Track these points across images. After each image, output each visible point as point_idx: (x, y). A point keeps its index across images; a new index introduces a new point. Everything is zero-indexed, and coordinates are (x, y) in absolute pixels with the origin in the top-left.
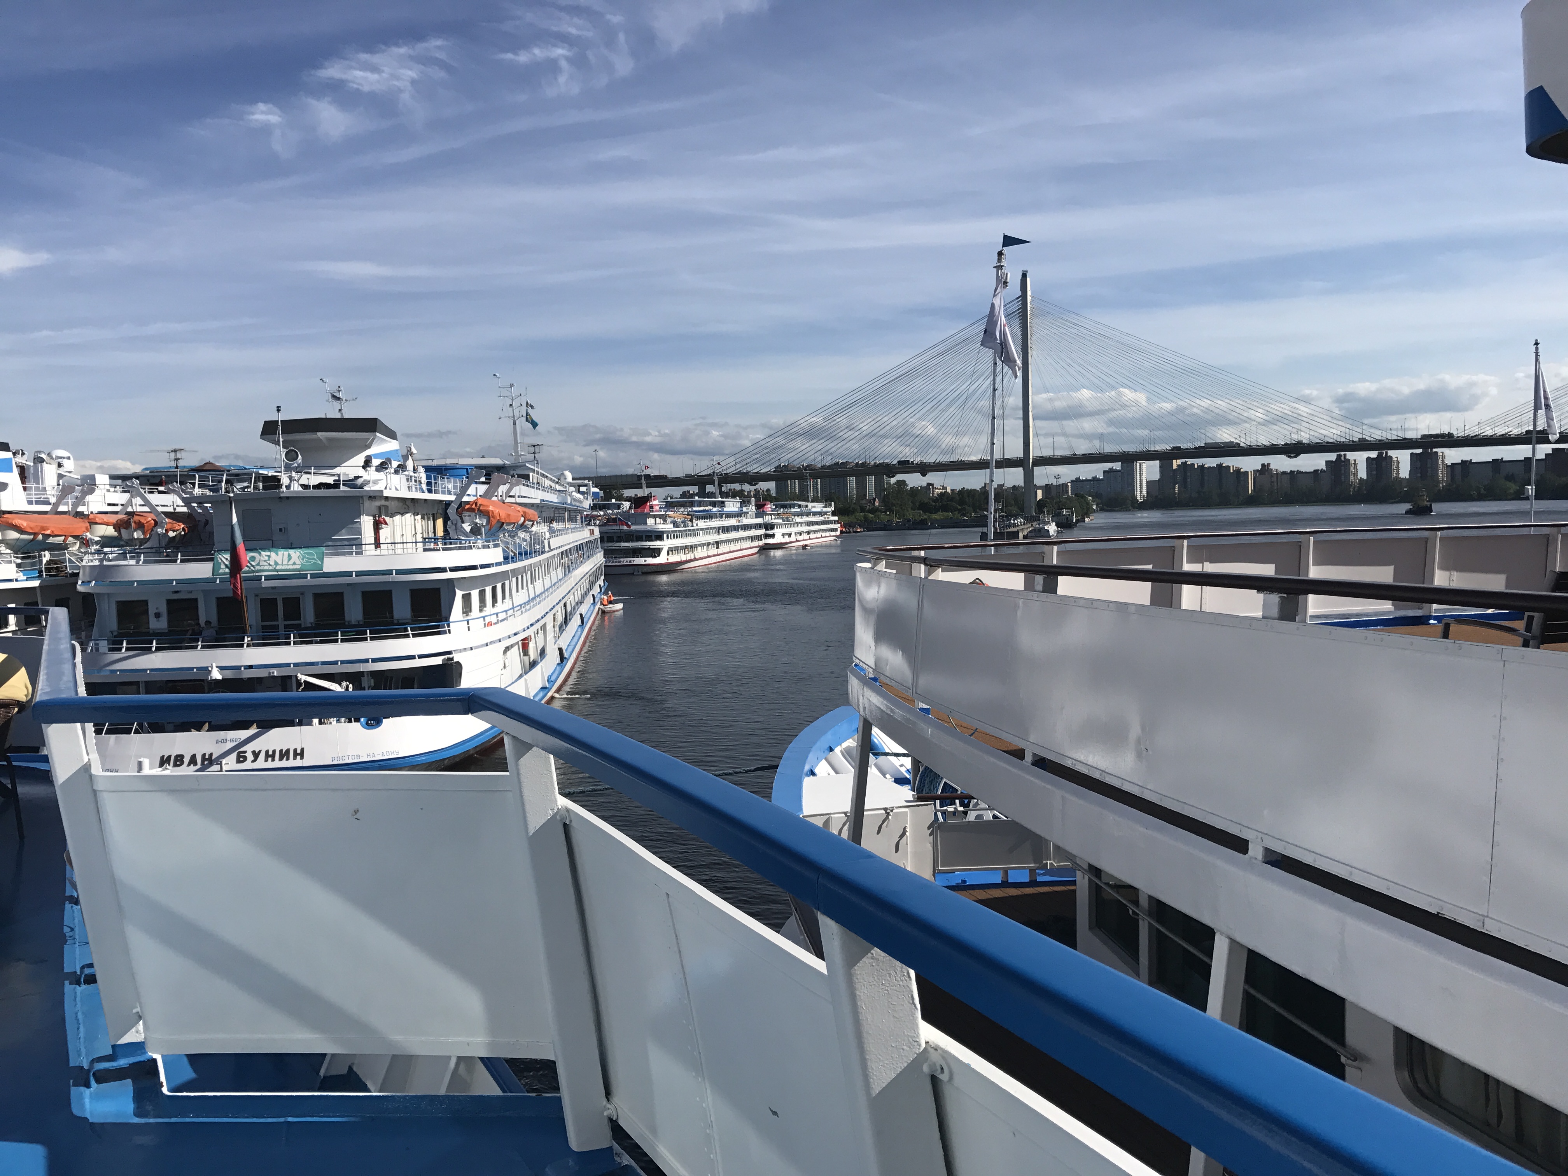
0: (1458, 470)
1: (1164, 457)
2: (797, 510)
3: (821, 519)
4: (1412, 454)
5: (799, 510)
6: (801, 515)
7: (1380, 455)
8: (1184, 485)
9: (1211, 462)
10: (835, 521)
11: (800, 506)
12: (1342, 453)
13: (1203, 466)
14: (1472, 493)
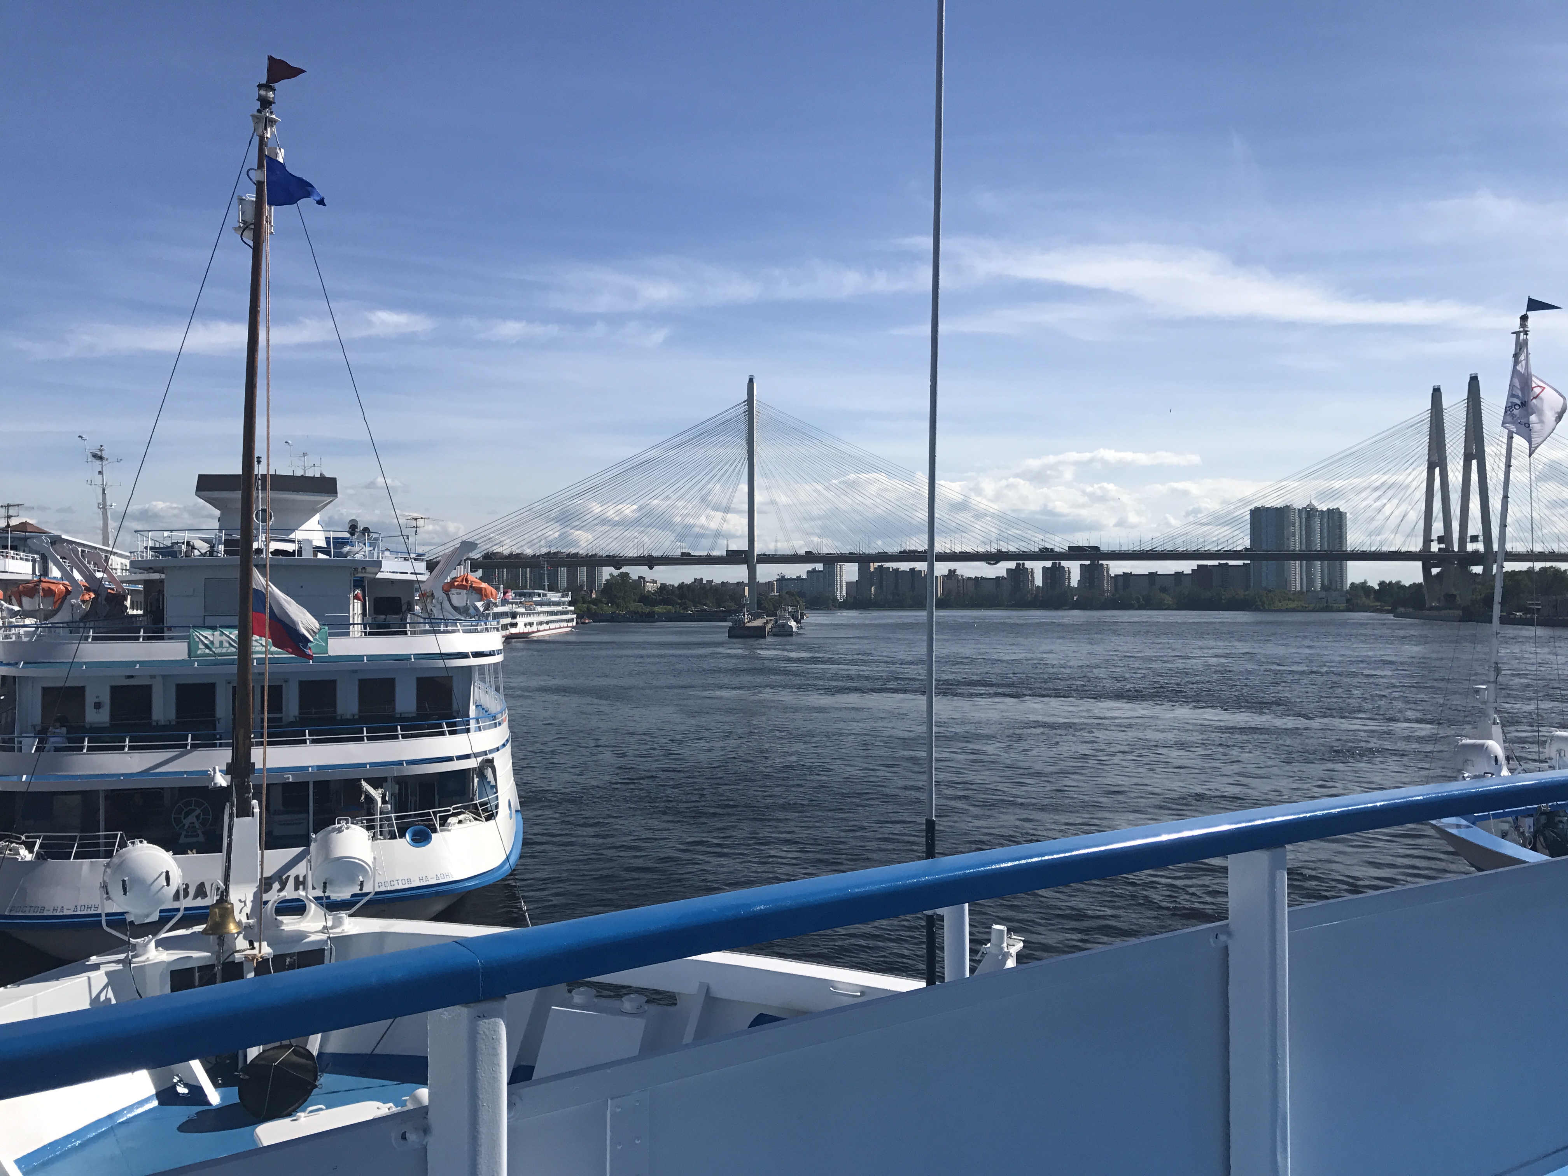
0: (1120, 581)
1: (862, 560)
2: (536, 599)
3: (560, 608)
4: (1081, 565)
5: (539, 599)
6: (540, 604)
7: (1054, 564)
8: (880, 587)
9: (905, 566)
10: (571, 611)
11: (539, 595)
12: (1021, 562)
13: (897, 569)
14: (1133, 602)
